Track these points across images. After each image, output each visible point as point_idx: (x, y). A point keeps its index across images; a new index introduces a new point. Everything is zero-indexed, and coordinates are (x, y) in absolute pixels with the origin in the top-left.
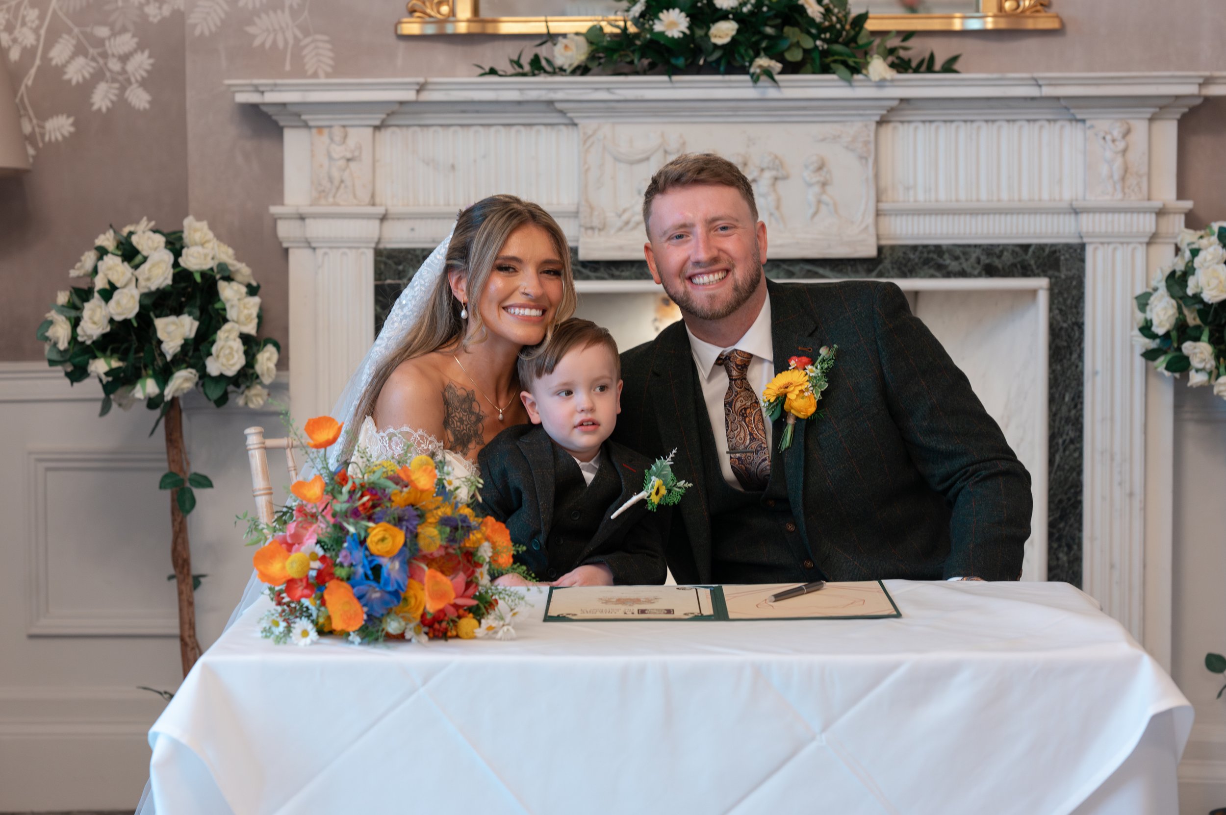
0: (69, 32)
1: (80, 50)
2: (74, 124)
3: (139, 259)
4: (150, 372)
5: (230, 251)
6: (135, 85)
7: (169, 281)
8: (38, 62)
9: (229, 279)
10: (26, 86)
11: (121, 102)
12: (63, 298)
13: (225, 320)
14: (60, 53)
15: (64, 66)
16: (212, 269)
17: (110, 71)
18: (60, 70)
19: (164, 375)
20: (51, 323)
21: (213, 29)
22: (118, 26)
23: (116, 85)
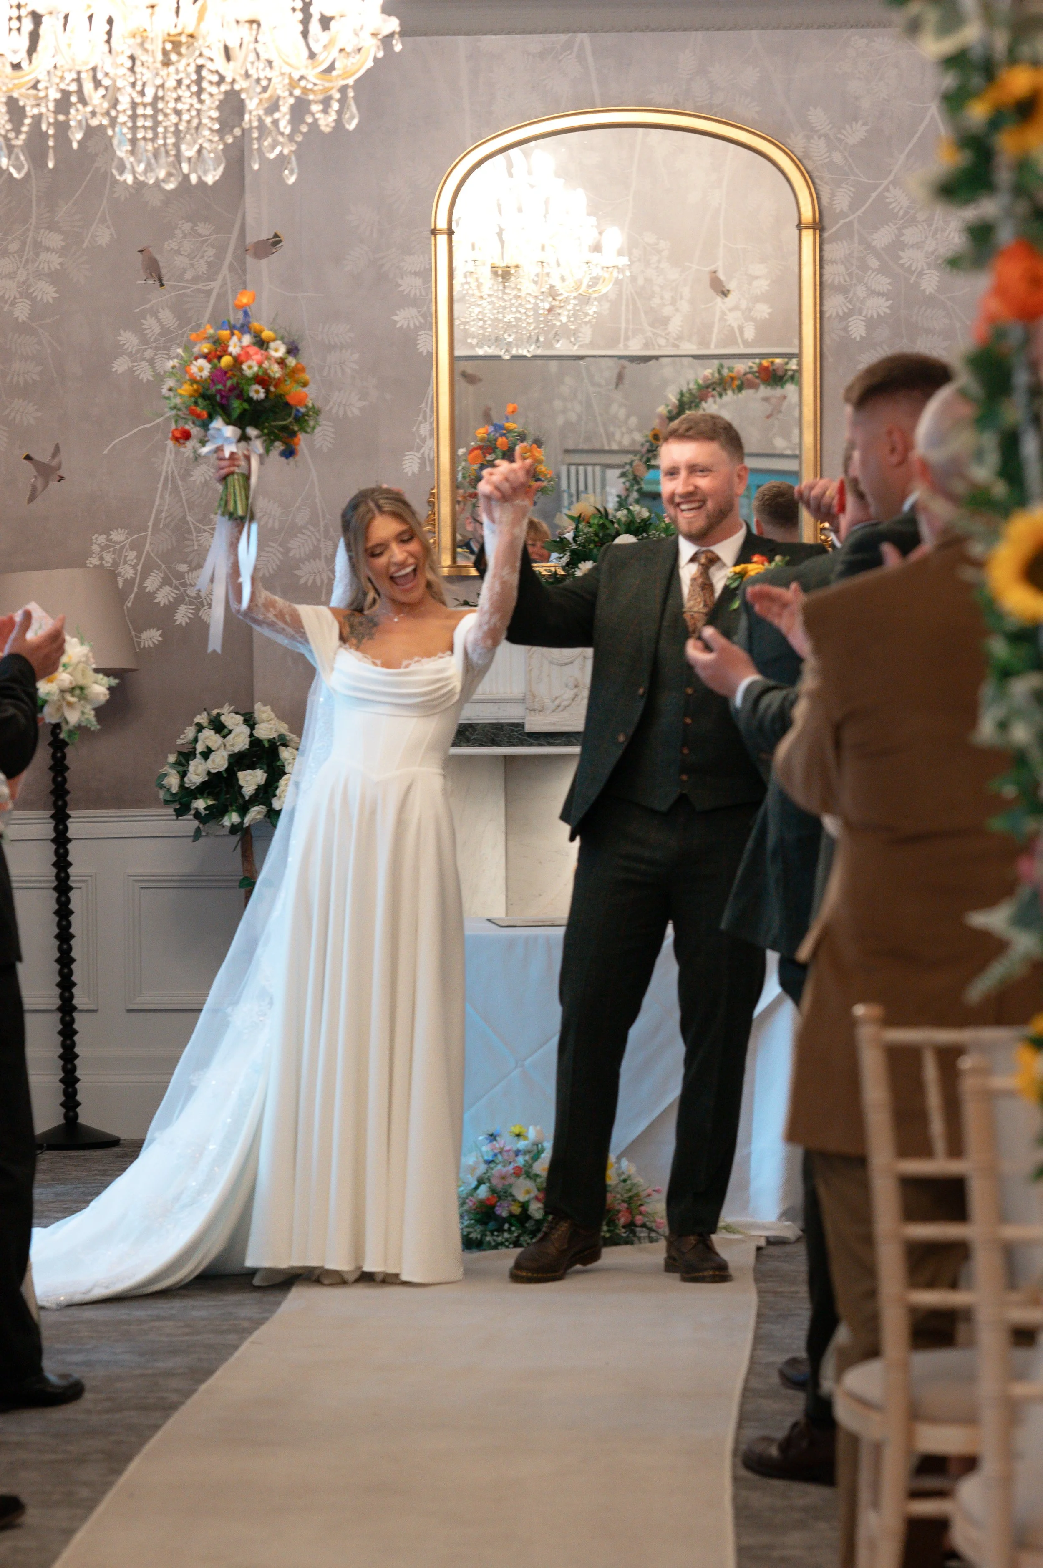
0: (159, 568)
1: (166, 581)
2: (162, 636)
3: (226, 731)
4: (234, 808)
5: (286, 726)
7: (247, 747)
8: (136, 590)
9: (285, 745)
10: (127, 607)
11: (197, 619)
12: (172, 758)
13: (285, 773)
14: (151, 583)
15: (155, 592)
16: (274, 738)
17: (189, 596)
18: (152, 595)
19: (243, 811)
20: (165, 775)
21: (272, 571)
22: (194, 565)
23: (193, 607)
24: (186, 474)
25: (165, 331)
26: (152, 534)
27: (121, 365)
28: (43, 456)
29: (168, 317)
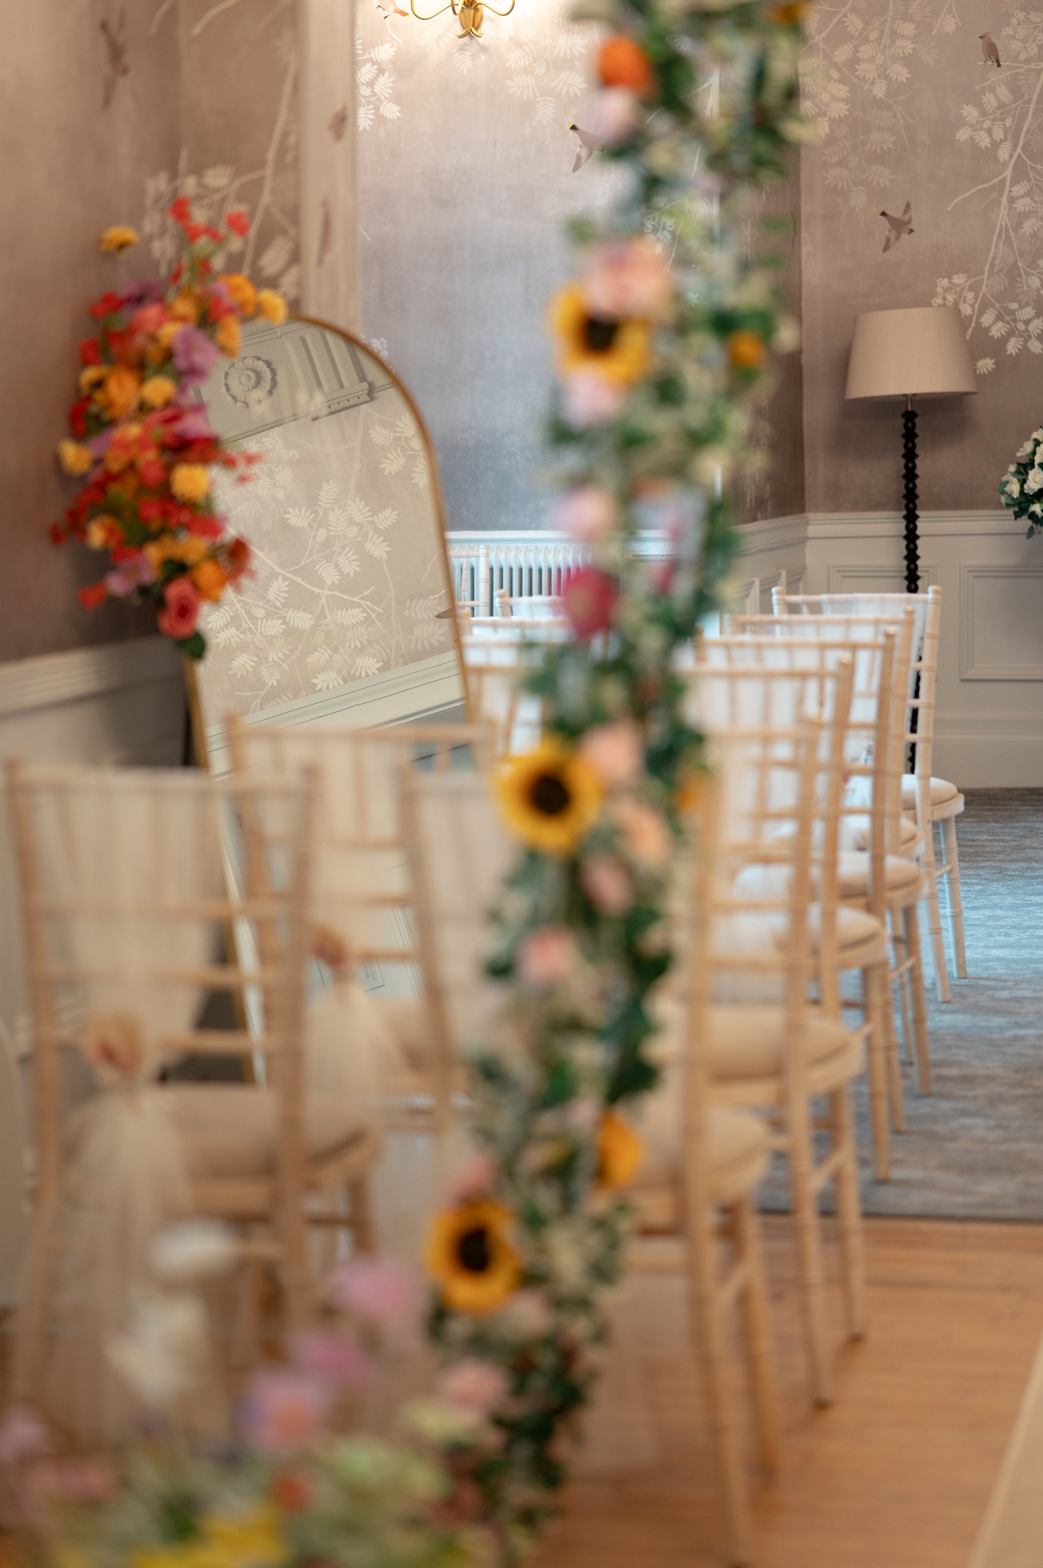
0: (993, 306)
1: (999, 318)
2: (994, 364)
6: (1034, 339)
8: (973, 325)
10: (968, 337)
11: (1025, 350)
12: (1012, 468)
14: (987, 319)
15: (990, 327)
17: (1018, 330)
18: (987, 330)
20: (1008, 482)
22: (1023, 302)
23: (1022, 339)
24: (1018, 226)
25: (1001, 105)
26: (989, 278)
27: (963, 135)
28: (896, 212)
29: (1004, 93)
